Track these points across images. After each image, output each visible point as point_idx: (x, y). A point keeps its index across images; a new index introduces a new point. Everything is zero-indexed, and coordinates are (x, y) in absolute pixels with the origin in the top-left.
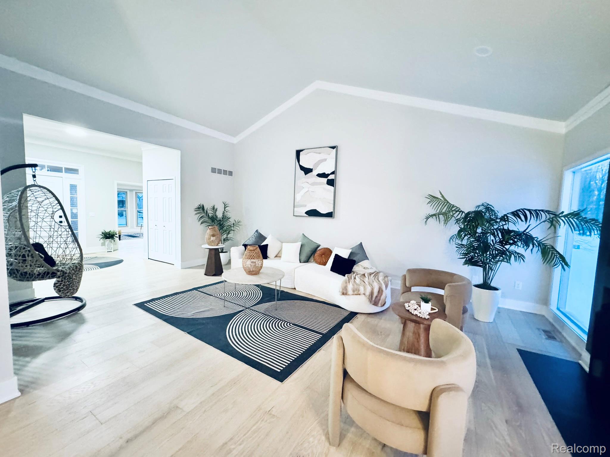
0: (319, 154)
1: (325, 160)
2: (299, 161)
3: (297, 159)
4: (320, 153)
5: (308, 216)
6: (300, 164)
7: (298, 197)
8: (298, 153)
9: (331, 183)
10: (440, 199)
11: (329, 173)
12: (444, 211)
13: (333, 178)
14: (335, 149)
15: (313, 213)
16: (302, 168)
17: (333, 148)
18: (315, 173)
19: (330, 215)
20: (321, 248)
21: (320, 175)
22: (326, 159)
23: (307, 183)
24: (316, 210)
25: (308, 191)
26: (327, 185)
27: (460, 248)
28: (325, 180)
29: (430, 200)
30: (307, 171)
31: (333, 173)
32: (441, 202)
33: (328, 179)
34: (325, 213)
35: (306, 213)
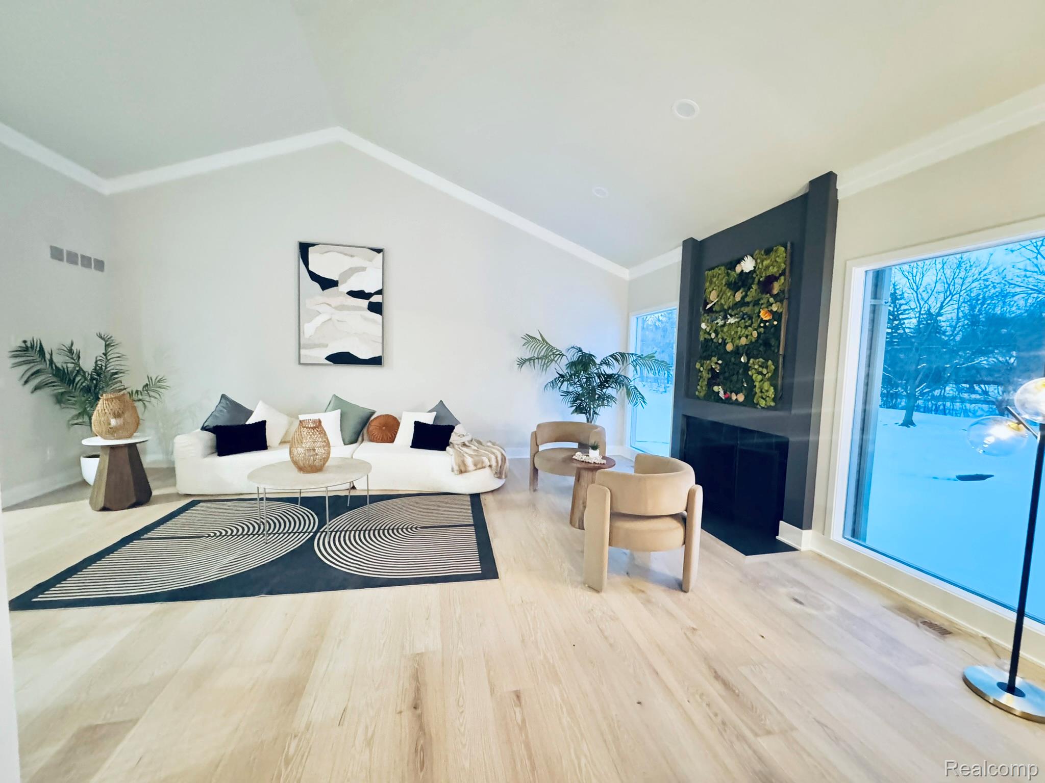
0: (349, 257)
1: (363, 269)
2: (306, 264)
3: (302, 258)
4: (352, 256)
5: (331, 363)
6: (311, 269)
7: (309, 329)
8: (304, 249)
9: (376, 308)
10: (539, 340)
11: (373, 292)
12: (542, 354)
13: (381, 301)
14: (381, 254)
15: (342, 359)
16: (314, 277)
17: (379, 251)
18: (344, 288)
19: (376, 361)
20: (377, 416)
21: (353, 294)
22: (366, 268)
23: (328, 304)
24: (348, 353)
25: (330, 319)
26: (369, 312)
27: (565, 396)
28: (364, 303)
29: (526, 341)
30: (327, 284)
31: (380, 292)
32: (539, 344)
33: (370, 303)
34: (367, 357)
35: (329, 358)
